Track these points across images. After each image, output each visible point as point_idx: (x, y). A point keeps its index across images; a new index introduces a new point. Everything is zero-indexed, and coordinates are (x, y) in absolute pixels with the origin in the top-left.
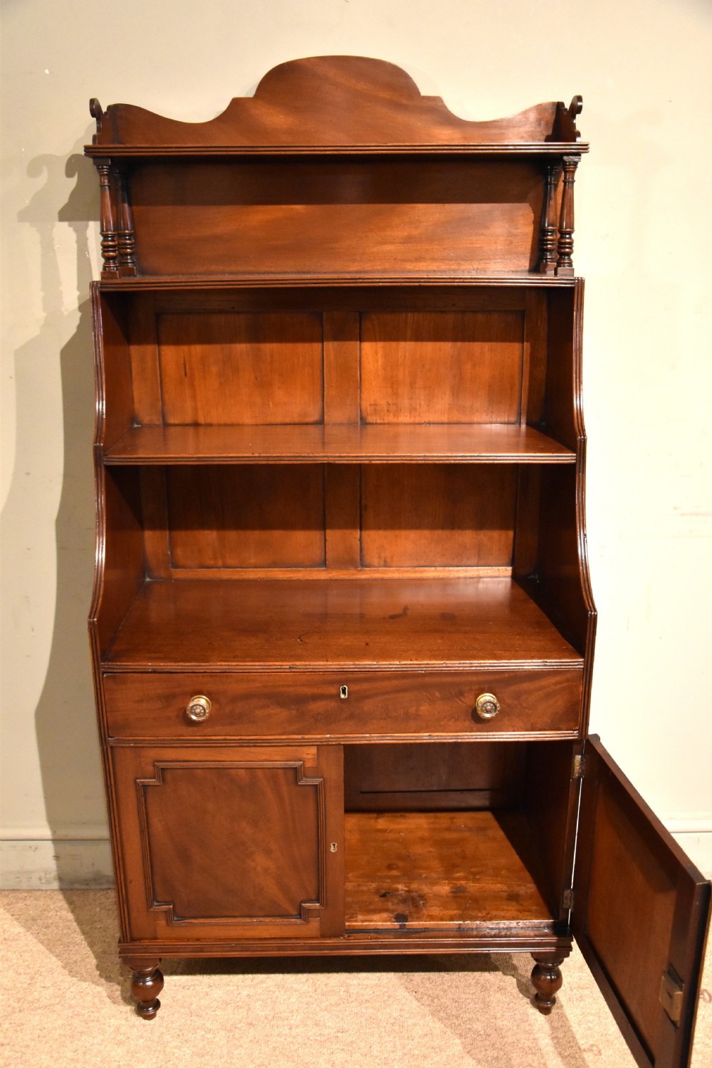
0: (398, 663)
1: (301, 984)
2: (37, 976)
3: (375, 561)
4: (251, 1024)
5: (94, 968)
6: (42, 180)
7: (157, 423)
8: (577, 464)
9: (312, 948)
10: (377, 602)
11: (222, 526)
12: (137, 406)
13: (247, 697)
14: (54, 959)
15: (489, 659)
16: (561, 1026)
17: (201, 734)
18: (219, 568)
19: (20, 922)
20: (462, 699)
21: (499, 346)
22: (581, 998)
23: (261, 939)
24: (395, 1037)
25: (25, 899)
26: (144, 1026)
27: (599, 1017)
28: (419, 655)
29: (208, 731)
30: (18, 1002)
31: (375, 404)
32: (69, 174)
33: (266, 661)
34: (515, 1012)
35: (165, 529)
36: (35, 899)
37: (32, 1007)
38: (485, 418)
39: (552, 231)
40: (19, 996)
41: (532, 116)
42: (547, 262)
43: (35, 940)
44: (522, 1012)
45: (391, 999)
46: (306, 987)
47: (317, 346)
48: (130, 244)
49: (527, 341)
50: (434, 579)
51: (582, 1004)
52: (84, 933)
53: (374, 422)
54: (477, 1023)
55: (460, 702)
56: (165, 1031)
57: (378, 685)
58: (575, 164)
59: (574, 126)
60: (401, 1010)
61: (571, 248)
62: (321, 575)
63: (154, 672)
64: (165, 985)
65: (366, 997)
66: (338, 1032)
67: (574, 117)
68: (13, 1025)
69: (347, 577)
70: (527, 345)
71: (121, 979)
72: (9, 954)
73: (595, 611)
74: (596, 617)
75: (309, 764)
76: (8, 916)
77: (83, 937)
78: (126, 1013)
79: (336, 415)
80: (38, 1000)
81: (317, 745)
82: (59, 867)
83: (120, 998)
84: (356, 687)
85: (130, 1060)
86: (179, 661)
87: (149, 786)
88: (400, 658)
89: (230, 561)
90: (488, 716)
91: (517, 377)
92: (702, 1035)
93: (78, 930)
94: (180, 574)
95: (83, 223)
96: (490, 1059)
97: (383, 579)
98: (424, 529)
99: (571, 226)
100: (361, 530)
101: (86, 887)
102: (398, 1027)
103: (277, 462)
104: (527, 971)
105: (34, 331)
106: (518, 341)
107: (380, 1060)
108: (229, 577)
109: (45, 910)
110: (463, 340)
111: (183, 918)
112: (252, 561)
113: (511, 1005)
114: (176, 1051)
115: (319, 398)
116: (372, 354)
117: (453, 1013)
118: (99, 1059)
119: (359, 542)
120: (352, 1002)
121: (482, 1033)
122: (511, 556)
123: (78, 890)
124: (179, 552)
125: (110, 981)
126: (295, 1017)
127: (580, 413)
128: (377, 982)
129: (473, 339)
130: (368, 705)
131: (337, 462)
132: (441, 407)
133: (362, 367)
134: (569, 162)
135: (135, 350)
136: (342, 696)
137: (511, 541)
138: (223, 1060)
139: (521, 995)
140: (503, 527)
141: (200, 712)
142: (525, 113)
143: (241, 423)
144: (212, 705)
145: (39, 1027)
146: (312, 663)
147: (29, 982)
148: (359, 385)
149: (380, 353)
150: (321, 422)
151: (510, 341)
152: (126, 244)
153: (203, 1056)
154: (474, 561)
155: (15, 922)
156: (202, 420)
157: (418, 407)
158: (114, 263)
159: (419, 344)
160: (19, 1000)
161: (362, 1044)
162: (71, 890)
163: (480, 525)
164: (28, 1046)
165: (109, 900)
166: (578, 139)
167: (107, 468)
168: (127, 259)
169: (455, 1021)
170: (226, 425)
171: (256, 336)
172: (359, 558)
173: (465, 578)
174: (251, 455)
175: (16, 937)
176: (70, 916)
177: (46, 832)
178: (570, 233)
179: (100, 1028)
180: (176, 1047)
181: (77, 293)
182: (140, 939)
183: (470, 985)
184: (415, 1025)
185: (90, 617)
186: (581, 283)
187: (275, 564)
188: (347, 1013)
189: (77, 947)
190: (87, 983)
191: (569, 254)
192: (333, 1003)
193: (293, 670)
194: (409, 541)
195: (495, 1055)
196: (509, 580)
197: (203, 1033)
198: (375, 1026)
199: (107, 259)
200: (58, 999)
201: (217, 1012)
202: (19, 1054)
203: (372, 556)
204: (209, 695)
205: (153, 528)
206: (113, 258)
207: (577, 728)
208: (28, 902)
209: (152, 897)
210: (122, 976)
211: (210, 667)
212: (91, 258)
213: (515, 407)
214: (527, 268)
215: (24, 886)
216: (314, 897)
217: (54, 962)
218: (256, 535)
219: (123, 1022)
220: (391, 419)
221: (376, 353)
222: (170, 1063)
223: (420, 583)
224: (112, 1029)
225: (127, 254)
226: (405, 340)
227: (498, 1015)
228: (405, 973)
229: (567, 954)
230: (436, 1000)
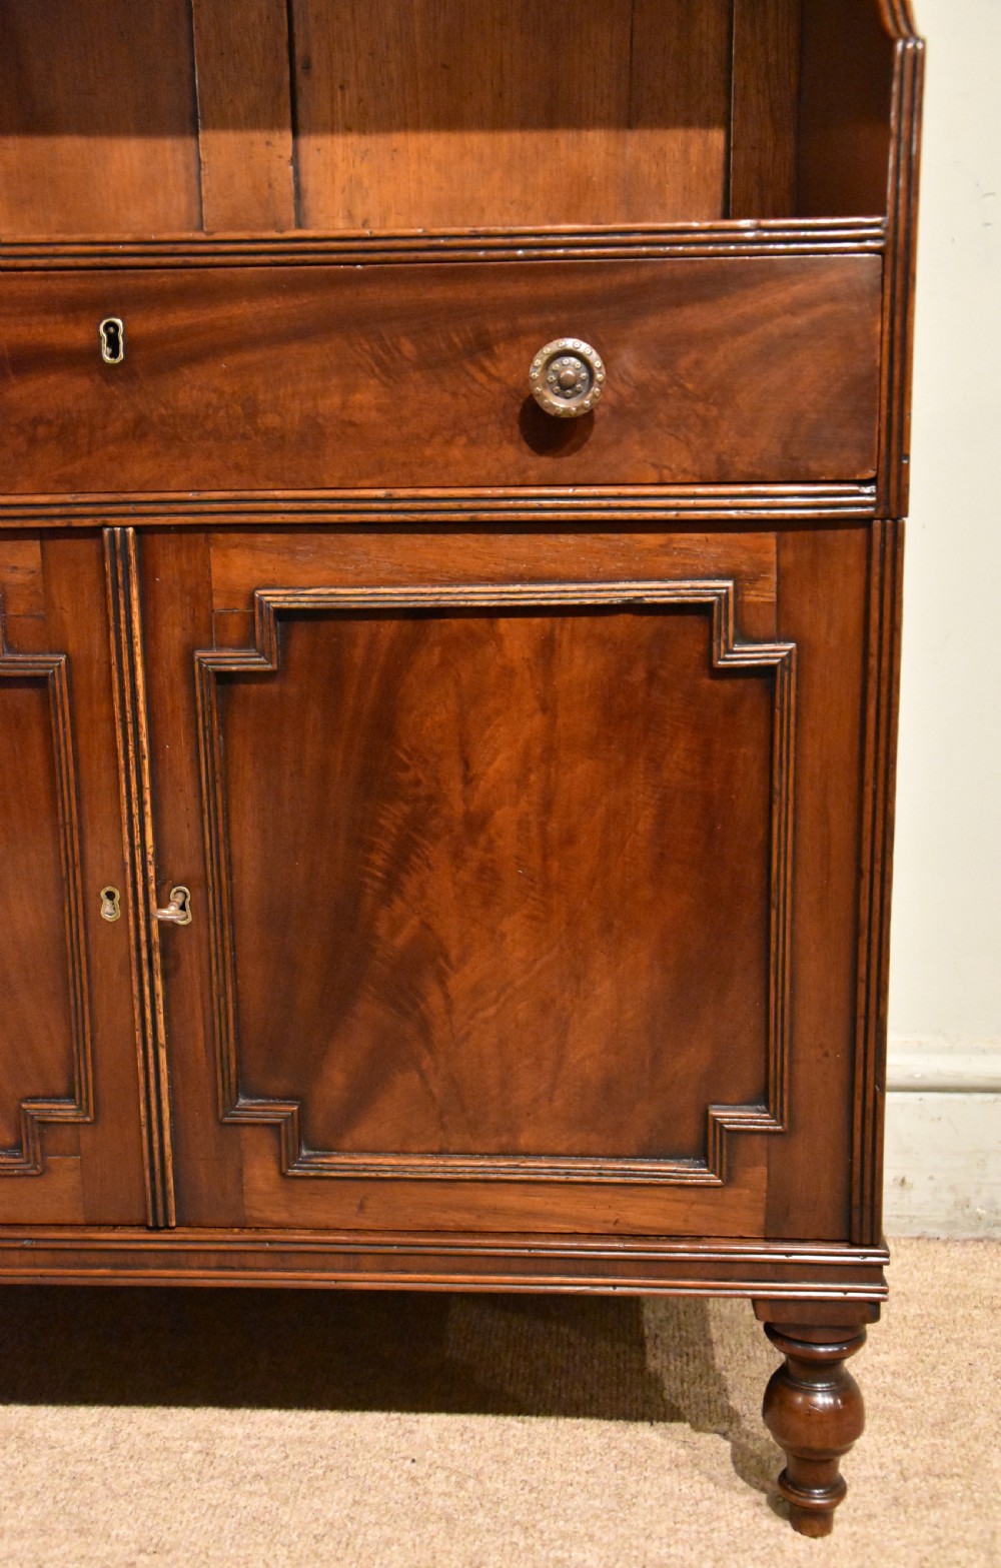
1: (78, 1432)
9: (59, 1256)
20: (487, 364)
22: (935, 1500)
34: (715, 1525)
44: (737, 1524)
45: (333, 1476)
46: (87, 1438)
51: (934, 1516)
54: (588, 1545)
55: (482, 377)
60: (355, 1503)
65: (260, 1468)
66: (142, 1551)
81: (38, 533)
84: (150, 324)
90: (567, 406)
100: (295, 132)
117: (517, 1517)
119: (291, 169)
120: (212, 1478)
130: (190, 390)
136: (107, 355)
137: (716, 155)
139: (740, 1483)
140: (694, 117)
163: (629, 116)
169: (518, 1537)
183: (584, 1452)
184: (389, 1543)
188: (186, 1505)
192: (155, 1478)
198: (260, 1539)
207: (871, 474)
216: (60, 1086)
227: (662, 1529)
228: (394, 1415)
229: (872, 1309)
230: (471, 1483)
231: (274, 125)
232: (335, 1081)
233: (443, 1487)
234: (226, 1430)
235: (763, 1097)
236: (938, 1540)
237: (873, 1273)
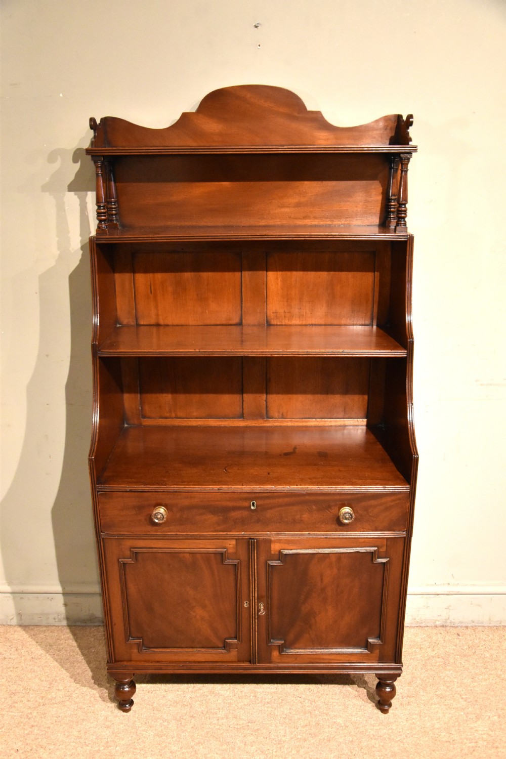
0: (288, 487)
1: (226, 691)
2: (54, 682)
3: (276, 415)
4: (192, 717)
5: (90, 678)
6: (57, 165)
7: (132, 324)
8: (408, 358)
9: (233, 668)
10: (277, 443)
11: (175, 391)
12: (119, 312)
13: (190, 508)
14: (65, 672)
15: (347, 485)
16: (395, 721)
17: (160, 531)
18: (173, 418)
19: (42, 647)
20: (330, 510)
21: (358, 274)
23: (199, 662)
24: (286, 727)
25: (45, 631)
26: (123, 716)
27: (420, 716)
28: (302, 481)
29: (166, 529)
30: (42, 699)
31: (276, 313)
32: (75, 160)
33: (203, 485)
34: (365, 712)
35: (138, 393)
36: (51, 632)
37: (51, 703)
38: (349, 321)
39: (394, 200)
40: (43, 695)
41: (381, 124)
42: (390, 219)
43: (52, 659)
44: (369, 712)
45: (284, 702)
46: (228, 693)
47: (238, 274)
48: (115, 208)
49: (377, 271)
50: (315, 427)
51: (409, 707)
52: (83, 654)
53: (276, 324)
54: (340, 718)
55: (329, 513)
56: (137, 720)
57: (276, 501)
58: (408, 160)
59: (408, 134)
60: (290, 709)
61: (405, 214)
62: (241, 423)
63: (131, 491)
64: (137, 690)
65: (268, 700)
66: (249, 722)
67: (408, 128)
68: (39, 714)
69: (257, 425)
70: (377, 274)
71: (108, 685)
72: (35, 668)
73: (417, 455)
74: (417, 459)
75: (230, 551)
76: (34, 643)
77: (83, 657)
78: (112, 707)
79: (249, 320)
80: (55, 698)
81: (236, 539)
82: (67, 611)
83: (108, 698)
84: (261, 502)
85: (115, 738)
86: (147, 485)
87: (127, 563)
88: (290, 484)
89: (180, 414)
90: (346, 521)
91: (370, 294)
92: (488, 729)
93: (80, 653)
94: (147, 422)
95: (84, 193)
96: (347, 742)
97: (281, 427)
98: (308, 394)
99: (405, 199)
100: (267, 394)
101: (84, 624)
102: (288, 720)
103: (211, 355)
104: (373, 685)
105: (52, 263)
106: (372, 272)
107: (276, 741)
108: (180, 424)
109: (58, 639)
110: (335, 270)
111: (149, 648)
112: (195, 414)
113: (363, 707)
114: (144, 733)
115: (239, 308)
116: (274, 279)
117: (324, 712)
118: (94, 737)
119: (265, 402)
120: (258, 703)
121: (342, 725)
122: (366, 411)
123: (79, 626)
124: (146, 408)
125: (101, 687)
126: (220, 713)
127: (410, 324)
128: (275, 690)
129: (341, 269)
130: (269, 514)
131: (250, 355)
132: (320, 313)
133: (268, 289)
134: (405, 158)
135: (118, 277)
136: (252, 508)
137: (366, 402)
138: (174, 739)
139: (369, 701)
140: (361, 393)
141: (161, 517)
142: (377, 121)
143: (187, 324)
144: (168, 513)
145: (55, 716)
146: (233, 487)
147: (49, 686)
148: (265, 300)
149: (280, 279)
150: (240, 324)
151: (366, 271)
152: (113, 208)
153: (162, 736)
154: (342, 415)
155: (39, 647)
156: (162, 322)
157: (305, 314)
158: (105, 223)
159: (306, 272)
160: (42, 698)
161: (264, 731)
162: (74, 626)
163: (346, 392)
164: (49, 728)
165: (100, 634)
166: (410, 143)
167: (100, 358)
168: (113, 218)
169: (325, 717)
170: (177, 325)
171: (197, 267)
172: (265, 412)
173: (336, 426)
174: (194, 351)
175: (39, 657)
176: (75, 644)
177: (59, 588)
178: (405, 204)
179: (95, 718)
180: (144, 731)
181: (80, 238)
182: (121, 661)
183: (336, 694)
184: (299, 719)
185: (89, 456)
186: (411, 238)
187: (210, 416)
188: (255, 710)
189: (79, 664)
190: (86, 688)
191: (404, 218)
192: (246, 704)
193: (221, 491)
194: (299, 401)
195: (351, 740)
196: (365, 427)
197: (161, 721)
198: (273, 719)
199: (100, 221)
200: (68, 698)
201: (170, 709)
202: (44, 732)
203: (274, 412)
204: (166, 506)
205: (129, 392)
206: (104, 220)
207: (405, 530)
208: (47, 634)
209: (128, 635)
210: (109, 683)
211: (167, 489)
212: (89, 215)
213: (369, 314)
214: (378, 223)
215: (44, 623)
216: (233, 636)
217: (64, 674)
218: (196, 397)
219: (110, 713)
220: (286, 322)
221: (277, 278)
222: (140, 740)
223: (306, 429)
224: (103, 718)
225: (112, 215)
226: (296, 271)
227: (354, 714)
228: (293, 685)
229: (399, 675)
230: (313, 703)
231: (261, 392)
232: (291, 636)
233: (307, 705)
234: (258, 690)
235: (379, 637)
236: (410, 713)
237: (400, 669)
